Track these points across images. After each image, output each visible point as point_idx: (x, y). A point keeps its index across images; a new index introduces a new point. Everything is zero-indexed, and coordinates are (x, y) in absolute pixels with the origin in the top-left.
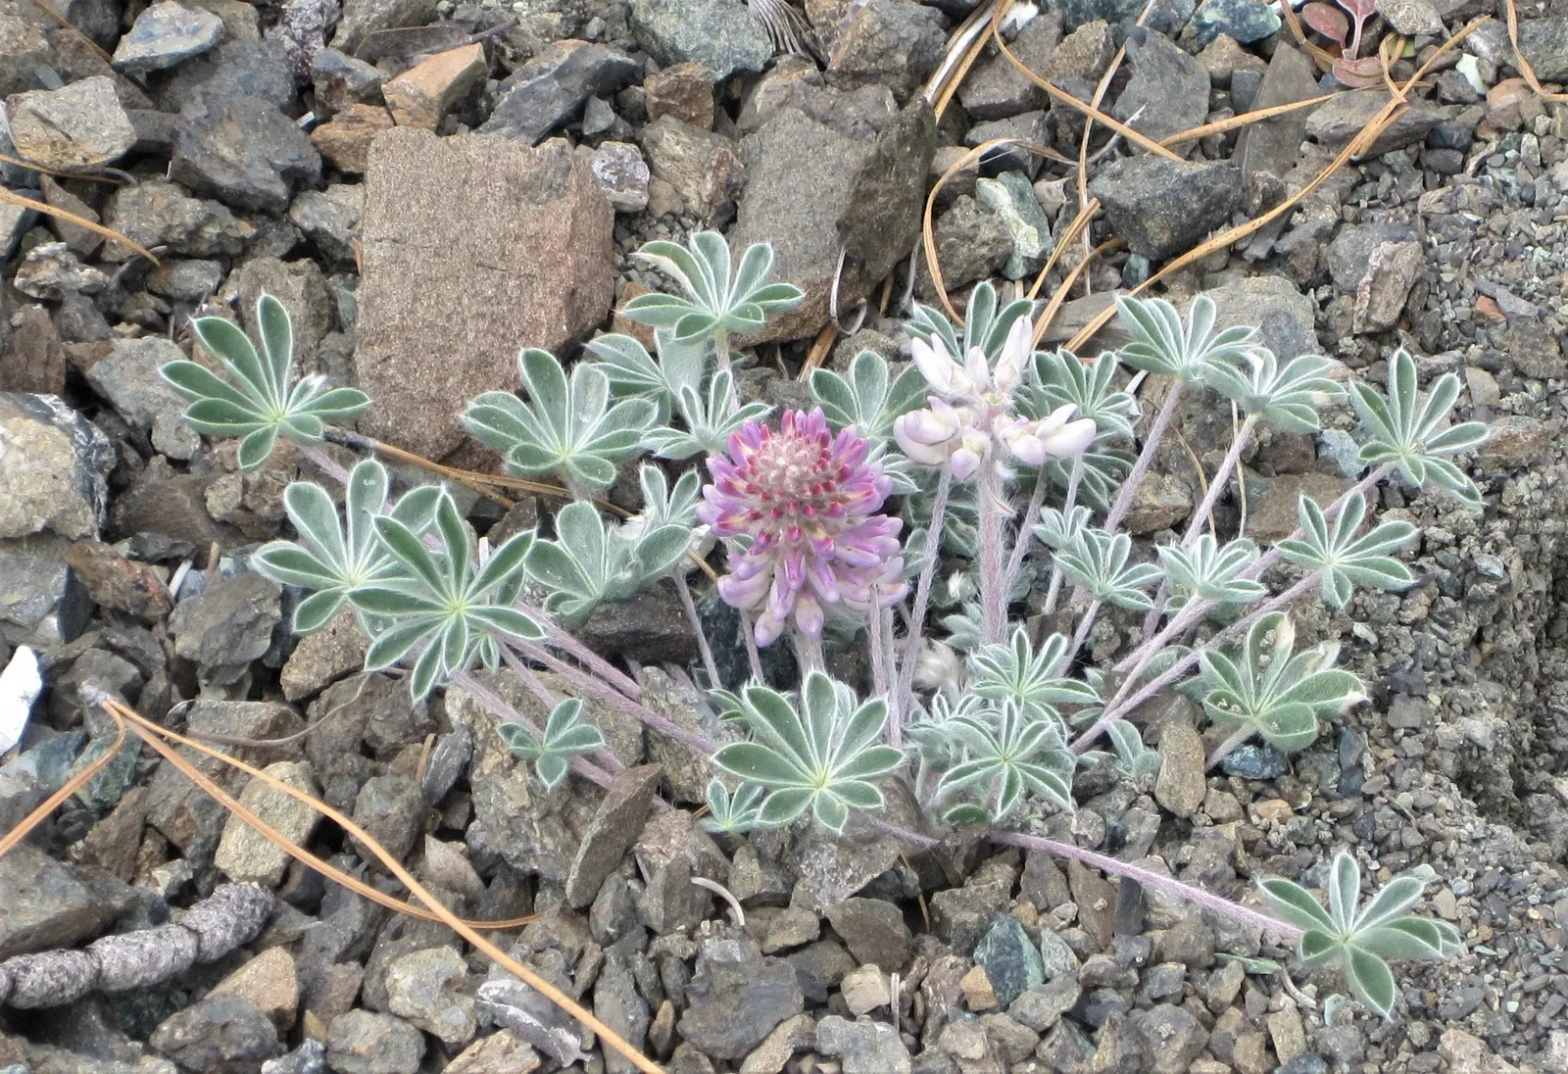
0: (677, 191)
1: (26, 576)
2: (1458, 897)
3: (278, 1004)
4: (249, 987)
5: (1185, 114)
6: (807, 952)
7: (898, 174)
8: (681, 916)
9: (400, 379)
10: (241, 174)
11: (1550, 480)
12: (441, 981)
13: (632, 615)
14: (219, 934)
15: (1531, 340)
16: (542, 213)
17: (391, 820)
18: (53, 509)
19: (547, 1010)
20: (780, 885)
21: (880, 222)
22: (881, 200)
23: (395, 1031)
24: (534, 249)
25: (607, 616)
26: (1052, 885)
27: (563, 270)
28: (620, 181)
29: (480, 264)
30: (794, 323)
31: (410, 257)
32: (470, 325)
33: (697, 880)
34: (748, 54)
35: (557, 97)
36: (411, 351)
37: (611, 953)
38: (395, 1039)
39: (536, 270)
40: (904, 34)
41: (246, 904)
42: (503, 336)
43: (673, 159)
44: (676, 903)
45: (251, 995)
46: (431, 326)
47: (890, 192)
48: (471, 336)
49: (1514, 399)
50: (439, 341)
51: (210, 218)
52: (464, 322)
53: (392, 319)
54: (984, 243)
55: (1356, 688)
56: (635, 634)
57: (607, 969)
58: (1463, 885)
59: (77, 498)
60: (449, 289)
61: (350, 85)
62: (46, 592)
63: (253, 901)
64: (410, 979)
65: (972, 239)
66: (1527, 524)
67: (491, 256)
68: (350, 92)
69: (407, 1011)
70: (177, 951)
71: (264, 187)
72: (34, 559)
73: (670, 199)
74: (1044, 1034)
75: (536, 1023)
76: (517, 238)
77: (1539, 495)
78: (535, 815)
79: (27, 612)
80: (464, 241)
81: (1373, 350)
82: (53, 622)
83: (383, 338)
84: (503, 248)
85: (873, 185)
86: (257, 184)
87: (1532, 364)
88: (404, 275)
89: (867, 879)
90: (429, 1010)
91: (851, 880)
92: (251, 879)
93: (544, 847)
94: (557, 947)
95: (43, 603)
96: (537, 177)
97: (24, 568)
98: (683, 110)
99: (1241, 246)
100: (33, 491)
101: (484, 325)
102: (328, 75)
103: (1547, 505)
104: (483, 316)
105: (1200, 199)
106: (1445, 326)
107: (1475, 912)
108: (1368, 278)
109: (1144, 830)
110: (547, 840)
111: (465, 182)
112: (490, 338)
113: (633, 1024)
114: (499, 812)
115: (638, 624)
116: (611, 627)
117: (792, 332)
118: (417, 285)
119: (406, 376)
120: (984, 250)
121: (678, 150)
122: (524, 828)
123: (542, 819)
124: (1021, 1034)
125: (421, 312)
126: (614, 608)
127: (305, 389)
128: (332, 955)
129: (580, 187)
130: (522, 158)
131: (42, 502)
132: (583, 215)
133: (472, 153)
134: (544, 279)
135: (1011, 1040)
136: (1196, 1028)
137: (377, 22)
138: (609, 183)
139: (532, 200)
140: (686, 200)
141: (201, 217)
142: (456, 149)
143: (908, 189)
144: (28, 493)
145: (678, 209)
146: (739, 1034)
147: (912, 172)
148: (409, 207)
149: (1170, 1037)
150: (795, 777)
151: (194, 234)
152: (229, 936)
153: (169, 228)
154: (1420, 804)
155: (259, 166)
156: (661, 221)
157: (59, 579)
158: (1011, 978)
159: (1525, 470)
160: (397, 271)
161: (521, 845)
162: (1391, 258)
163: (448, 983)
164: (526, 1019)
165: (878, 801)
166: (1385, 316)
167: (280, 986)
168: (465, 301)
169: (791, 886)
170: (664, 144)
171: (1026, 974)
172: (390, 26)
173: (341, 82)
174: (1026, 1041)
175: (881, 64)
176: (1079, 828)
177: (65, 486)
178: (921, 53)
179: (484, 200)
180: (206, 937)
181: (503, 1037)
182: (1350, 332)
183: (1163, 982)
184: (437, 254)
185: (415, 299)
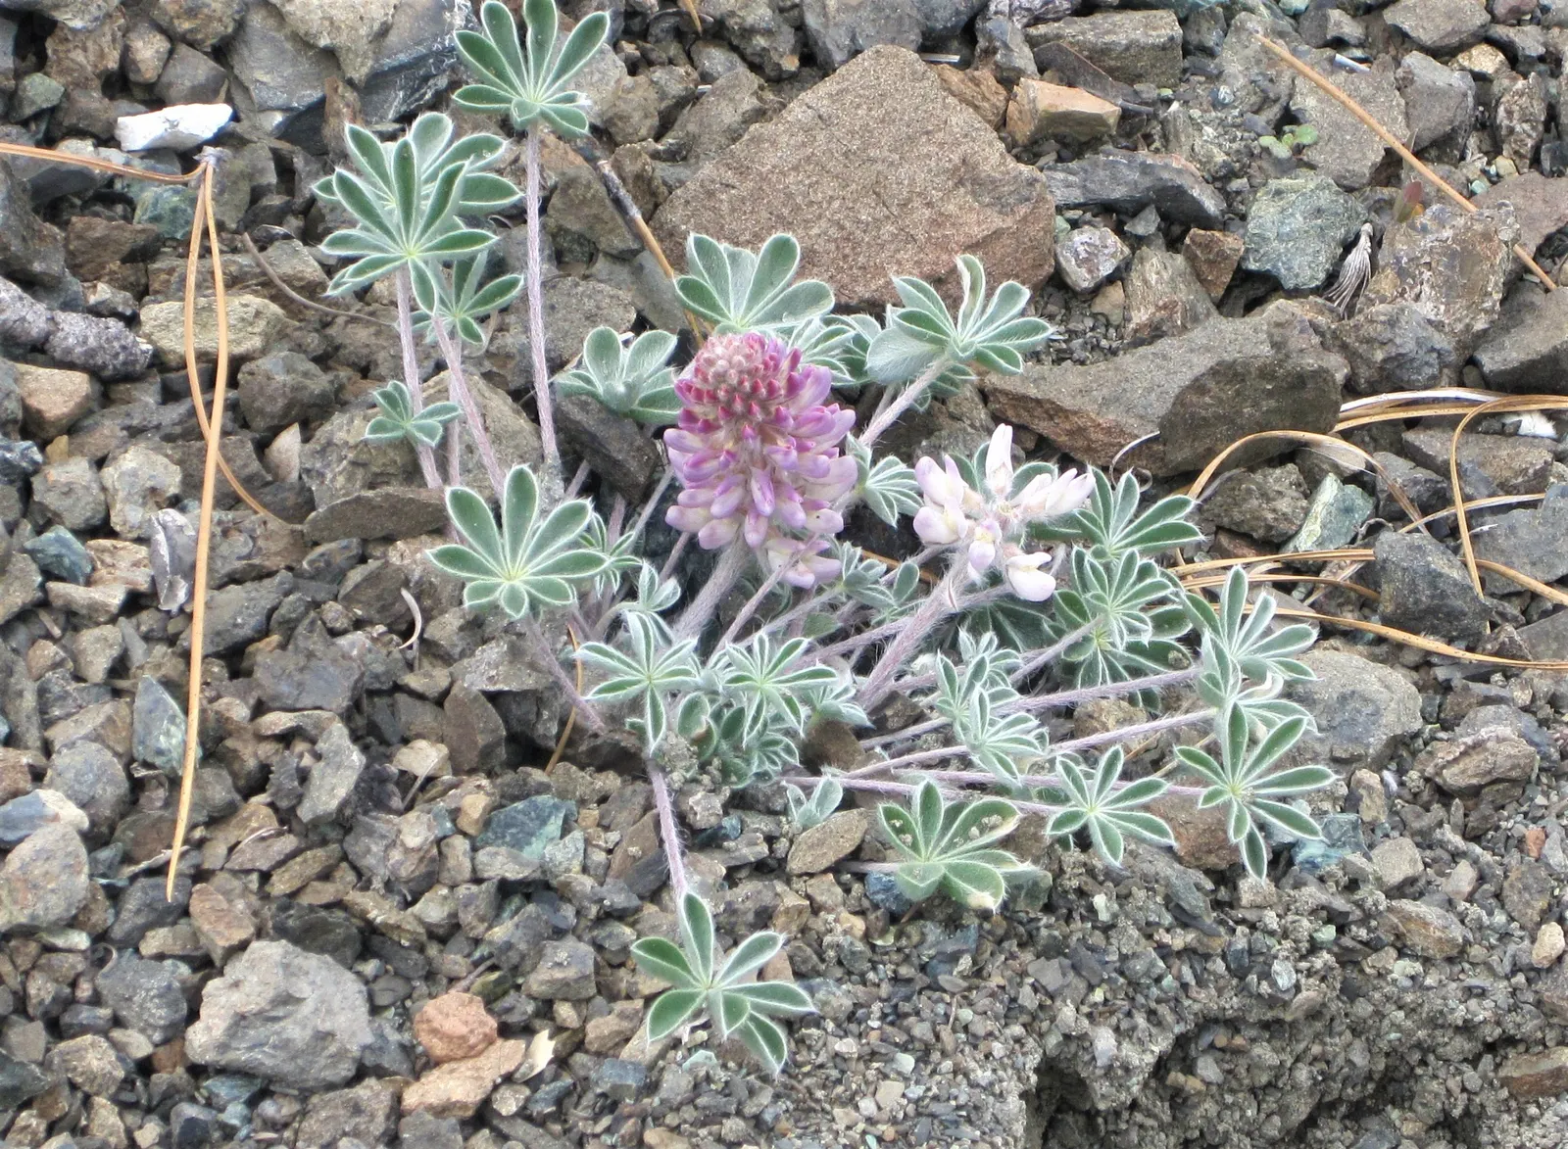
0: (1126, 308)
1: (288, 72)
2: (904, 1095)
3: (42, 407)
4: (36, 380)
5: (1534, 564)
6: (418, 703)
7: (1238, 393)
8: (367, 605)
9: (725, 207)
10: (826, 27)
11: (1429, 981)
12: (149, 484)
13: (602, 421)
14: (71, 341)
15: (1531, 881)
16: (971, 209)
17: (274, 385)
18: (342, 40)
19: (188, 559)
20: (458, 650)
21: (1192, 415)
22: (1207, 399)
23: (87, 488)
24: (935, 223)
25: (584, 406)
26: (625, 814)
27: (945, 257)
28: (1086, 260)
29: (877, 191)
30: (1080, 443)
31: (821, 137)
32: (823, 223)
33: (406, 595)
34: (1289, 269)
35: (1127, 183)
36: (757, 196)
37: (284, 574)
38: (81, 492)
39: (921, 237)
40: (1398, 341)
41: (116, 344)
42: (845, 257)
43: (1145, 282)
44: (371, 592)
45: (32, 385)
46: (790, 196)
47: (1221, 401)
48: (815, 231)
49: (1475, 911)
50: (785, 212)
51: (768, 33)
52: (820, 217)
53: (763, 165)
54: (1274, 511)
55: (995, 895)
56: (593, 437)
57: (266, 582)
58: (916, 1091)
59: (363, 45)
60: (830, 187)
61: (998, 56)
62: (291, 94)
63: (124, 348)
64: (133, 465)
65: (1269, 500)
66: (1377, 995)
67: (893, 196)
68: (996, 63)
69: (108, 484)
70: (23, 319)
71: (831, 46)
72: (305, 66)
73: (1115, 306)
74: (477, 880)
75: (167, 559)
76: (929, 205)
77: (1408, 983)
78: (351, 456)
79: (264, 94)
80: (880, 167)
81: (1425, 796)
82: (278, 118)
83: (742, 171)
84: (910, 200)
85: (1211, 384)
86: (828, 41)
87: (1512, 897)
88: (804, 144)
89: (500, 687)
90: (121, 495)
91: (491, 679)
92: (150, 341)
93: (333, 480)
94: (254, 539)
95: (281, 99)
96: (993, 182)
97: (293, 66)
98: (1204, 268)
99: (1435, 660)
100: (338, 15)
101: (833, 232)
102: (991, 39)
103: (1409, 998)
104: (842, 228)
105: (1432, 597)
106: (1497, 828)
107: (901, 1115)
108: (1469, 740)
109: (745, 851)
110: (341, 480)
111: (928, 133)
112: (832, 246)
113: (236, 625)
114: (332, 433)
115: (601, 431)
116: (577, 414)
117: (1072, 448)
118: (808, 159)
119: (733, 210)
120: (1270, 516)
121: (1153, 278)
122: (334, 457)
123: (354, 464)
124: (460, 865)
125: (791, 179)
126: (594, 406)
127: (571, 99)
128: (128, 422)
129: (1025, 219)
130: (995, 159)
131: (339, 28)
132: (1006, 240)
133: (954, 120)
134: (921, 249)
135: (451, 863)
136: (586, 977)
137: (1081, 46)
138: (1077, 254)
139: (973, 193)
140: (1128, 320)
141: (763, 25)
142: (945, 107)
143: (1239, 413)
144: (333, 12)
145: (1115, 319)
146: (284, 688)
147: (1255, 405)
148: (859, 106)
149: (560, 965)
150: (496, 558)
151: (748, 32)
152: (78, 350)
153: (732, 14)
154: (972, 1028)
155: (842, 31)
156: (1094, 316)
157: (311, 95)
158: (513, 835)
159: (1415, 957)
160: (801, 137)
161: (318, 465)
162: (1500, 740)
163: (153, 490)
164: (164, 550)
165: (518, 611)
166: (1452, 777)
167: (58, 399)
168: (836, 204)
169: (462, 655)
170: (1147, 266)
171: (529, 844)
172: (1090, 58)
173: (995, 51)
174: (459, 872)
175: (1362, 349)
176: (698, 803)
177: (363, 31)
178: (1400, 366)
179: (928, 156)
180: (60, 334)
181: (143, 551)
182: (1422, 772)
183: (610, 936)
184: (846, 155)
185: (795, 168)
